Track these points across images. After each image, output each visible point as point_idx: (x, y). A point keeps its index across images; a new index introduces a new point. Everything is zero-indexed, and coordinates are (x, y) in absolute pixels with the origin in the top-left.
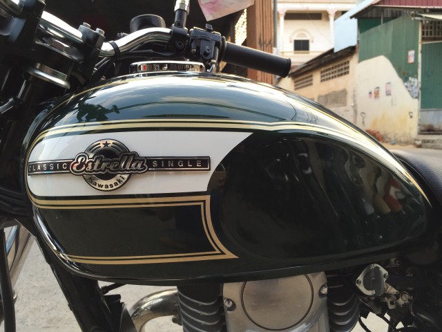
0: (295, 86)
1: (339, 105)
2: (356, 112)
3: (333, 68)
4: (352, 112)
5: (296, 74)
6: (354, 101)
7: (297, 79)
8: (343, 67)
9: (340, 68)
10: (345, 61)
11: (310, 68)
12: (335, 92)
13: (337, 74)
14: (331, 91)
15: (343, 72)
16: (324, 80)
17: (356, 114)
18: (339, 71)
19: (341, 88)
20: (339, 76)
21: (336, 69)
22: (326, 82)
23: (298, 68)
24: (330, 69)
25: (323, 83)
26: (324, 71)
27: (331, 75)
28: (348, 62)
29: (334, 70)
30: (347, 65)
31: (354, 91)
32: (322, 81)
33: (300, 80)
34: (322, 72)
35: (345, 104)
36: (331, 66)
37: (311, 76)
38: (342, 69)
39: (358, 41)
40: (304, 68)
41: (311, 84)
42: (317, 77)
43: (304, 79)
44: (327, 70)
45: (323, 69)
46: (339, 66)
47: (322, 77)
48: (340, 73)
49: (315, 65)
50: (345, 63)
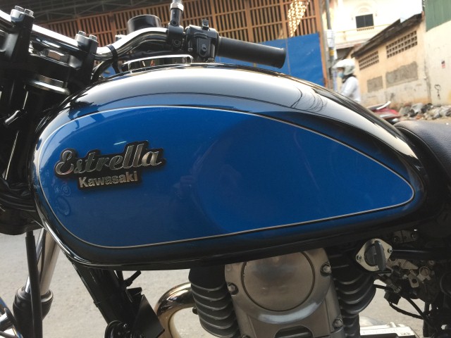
0: (360, 66)
1: (410, 80)
2: (429, 85)
3: (399, 41)
4: (424, 86)
5: (360, 53)
6: (426, 74)
7: (361, 59)
8: (410, 38)
9: (407, 40)
10: (411, 32)
11: (374, 44)
12: (404, 66)
13: (404, 47)
14: (399, 66)
15: (411, 43)
16: (391, 55)
17: (430, 88)
18: (406, 43)
19: (410, 61)
20: (406, 48)
21: (403, 42)
22: (393, 57)
23: (362, 46)
24: (396, 43)
25: (390, 58)
26: (390, 46)
27: (398, 49)
28: (415, 32)
29: (401, 43)
30: (414, 36)
31: (425, 63)
32: (388, 56)
33: (365, 59)
34: (387, 47)
35: (416, 78)
36: (397, 39)
37: (377, 52)
38: (409, 41)
39: (423, 8)
40: (367, 45)
41: (377, 62)
42: (382, 53)
43: (369, 57)
44: (393, 44)
45: (388, 44)
46: (405, 38)
47: (388, 52)
48: (407, 45)
49: (379, 40)
50: (412, 34)
